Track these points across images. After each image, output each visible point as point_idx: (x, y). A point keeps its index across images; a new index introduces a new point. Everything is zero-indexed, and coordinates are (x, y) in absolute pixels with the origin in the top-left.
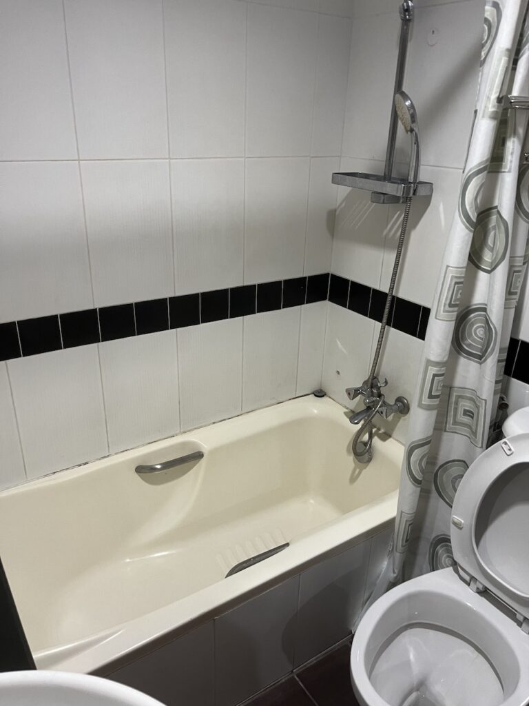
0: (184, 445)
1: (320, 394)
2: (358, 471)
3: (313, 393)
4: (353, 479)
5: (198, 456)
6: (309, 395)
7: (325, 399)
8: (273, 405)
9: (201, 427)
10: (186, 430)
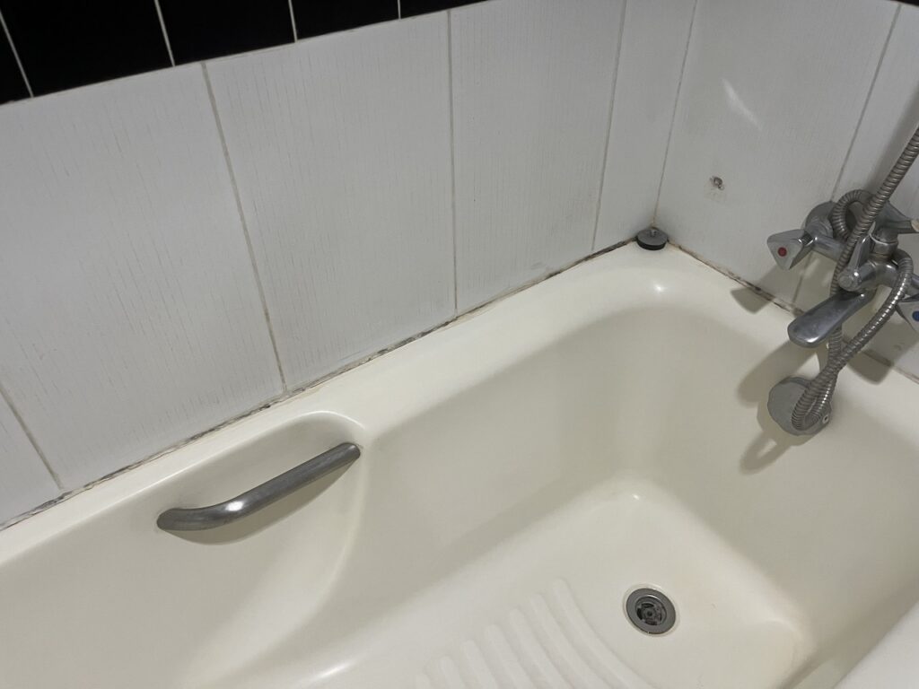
0: (299, 430)
1: (652, 239)
2: (771, 444)
3: (636, 239)
4: (753, 461)
5: (343, 455)
6: (624, 244)
7: (669, 253)
8: (535, 282)
9: (347, 368)
10: (300, 383)
